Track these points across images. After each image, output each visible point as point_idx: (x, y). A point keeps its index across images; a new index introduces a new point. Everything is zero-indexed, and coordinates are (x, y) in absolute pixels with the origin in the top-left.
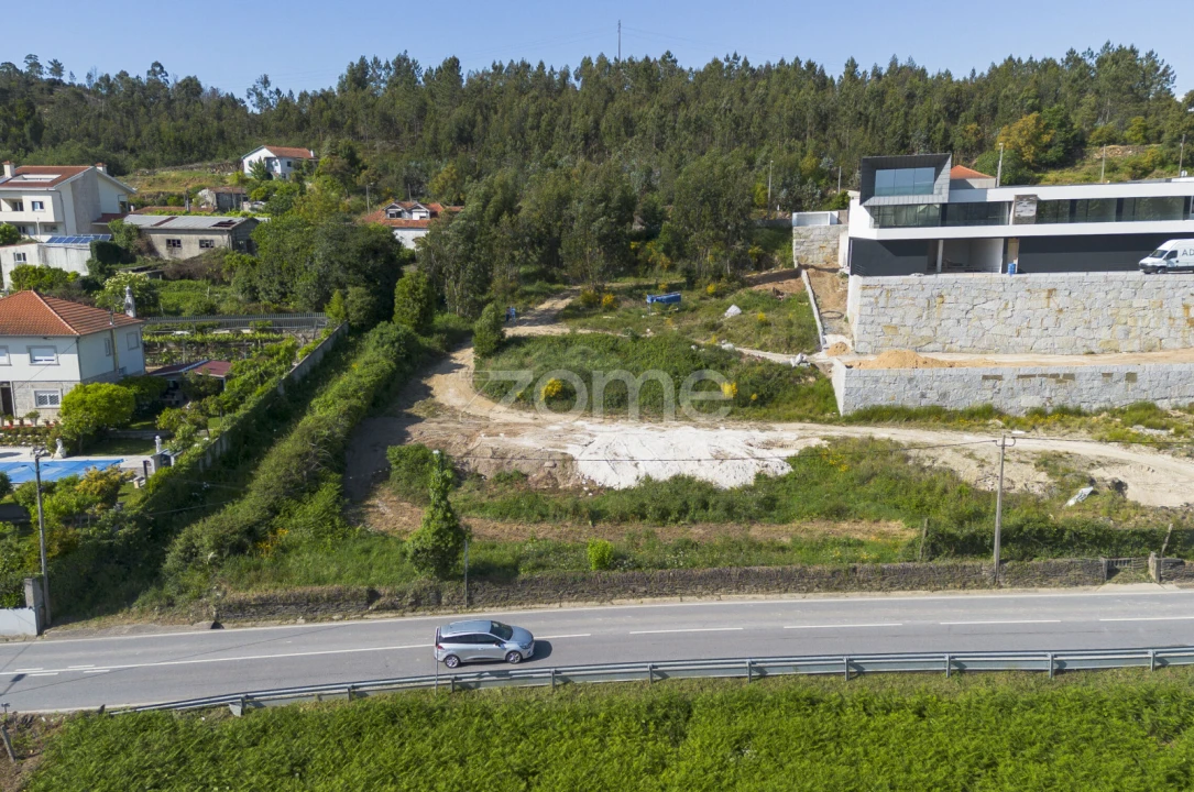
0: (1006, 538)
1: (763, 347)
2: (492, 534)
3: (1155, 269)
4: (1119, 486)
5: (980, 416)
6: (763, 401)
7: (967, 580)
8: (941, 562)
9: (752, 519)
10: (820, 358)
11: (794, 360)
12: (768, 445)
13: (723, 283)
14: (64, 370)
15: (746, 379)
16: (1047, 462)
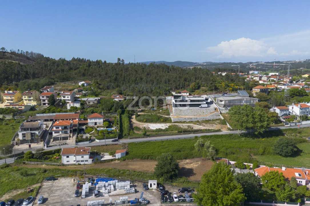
0: (183, 132)
1: (165, 115)
2: (148, 133)
3: (200, 108)
4: (193, 128)
5: (184, 122)
6: (165, 121)
7: (180, 134)
8: (179, 133)
9: (166, 131)
10: (170, 116)
11: (168, 117)
12: (166, 125)
13: (159, 107)
14: (102, 120)
15: (164, 119)
16: (188, 126)
